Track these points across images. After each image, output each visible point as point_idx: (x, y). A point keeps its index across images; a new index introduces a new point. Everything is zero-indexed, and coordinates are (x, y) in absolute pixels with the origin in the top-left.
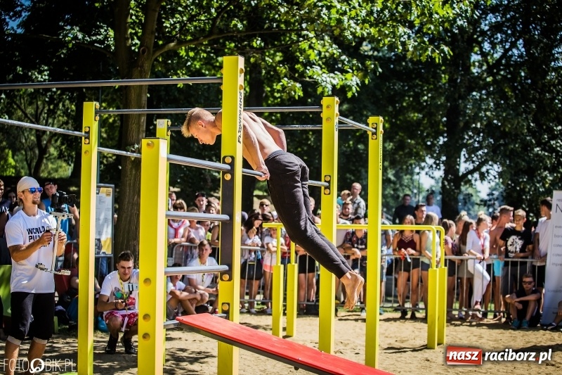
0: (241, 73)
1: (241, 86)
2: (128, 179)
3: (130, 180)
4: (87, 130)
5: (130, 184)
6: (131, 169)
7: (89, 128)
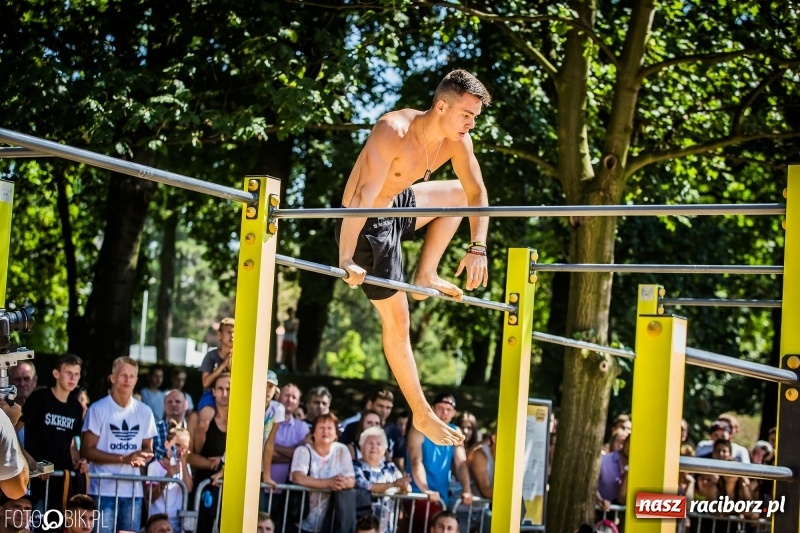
2: (575, 390)
3: (580, 393)
4: (515, 299)
5: (579, 400)
6: (582, 373)
7: (518, 295)
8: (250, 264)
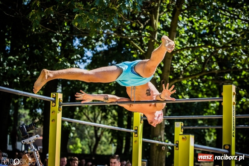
0: (233, 95)
1: (234, 102)
2: (154, 156)
4: (136, 128)
5: (156, 159)
6: (156, 151)
7: (137, 127)
8: (54, 121)
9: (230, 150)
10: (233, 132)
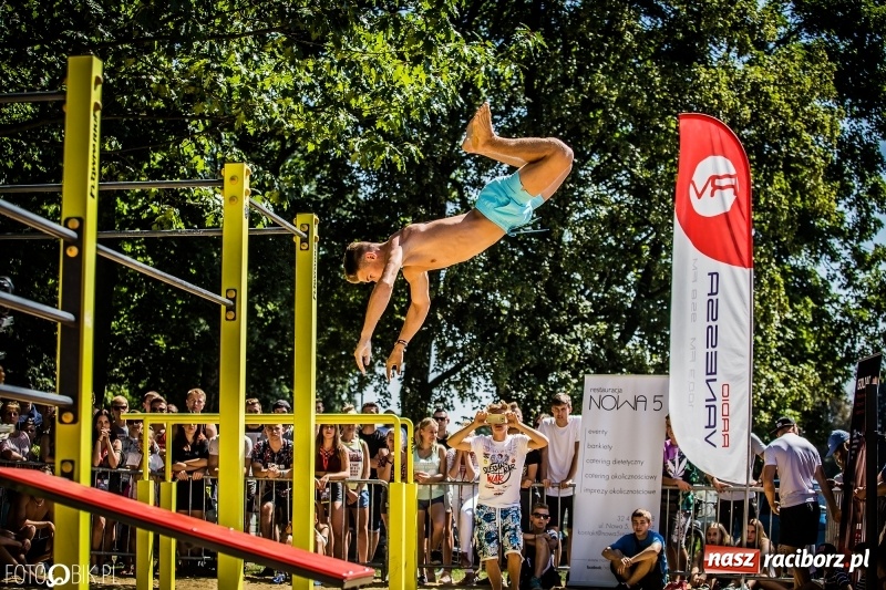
0: (96, 84)
1: (96, 104)
9: (80, 231)
10: (90, 183)
